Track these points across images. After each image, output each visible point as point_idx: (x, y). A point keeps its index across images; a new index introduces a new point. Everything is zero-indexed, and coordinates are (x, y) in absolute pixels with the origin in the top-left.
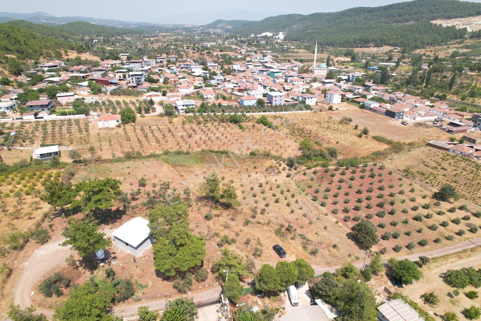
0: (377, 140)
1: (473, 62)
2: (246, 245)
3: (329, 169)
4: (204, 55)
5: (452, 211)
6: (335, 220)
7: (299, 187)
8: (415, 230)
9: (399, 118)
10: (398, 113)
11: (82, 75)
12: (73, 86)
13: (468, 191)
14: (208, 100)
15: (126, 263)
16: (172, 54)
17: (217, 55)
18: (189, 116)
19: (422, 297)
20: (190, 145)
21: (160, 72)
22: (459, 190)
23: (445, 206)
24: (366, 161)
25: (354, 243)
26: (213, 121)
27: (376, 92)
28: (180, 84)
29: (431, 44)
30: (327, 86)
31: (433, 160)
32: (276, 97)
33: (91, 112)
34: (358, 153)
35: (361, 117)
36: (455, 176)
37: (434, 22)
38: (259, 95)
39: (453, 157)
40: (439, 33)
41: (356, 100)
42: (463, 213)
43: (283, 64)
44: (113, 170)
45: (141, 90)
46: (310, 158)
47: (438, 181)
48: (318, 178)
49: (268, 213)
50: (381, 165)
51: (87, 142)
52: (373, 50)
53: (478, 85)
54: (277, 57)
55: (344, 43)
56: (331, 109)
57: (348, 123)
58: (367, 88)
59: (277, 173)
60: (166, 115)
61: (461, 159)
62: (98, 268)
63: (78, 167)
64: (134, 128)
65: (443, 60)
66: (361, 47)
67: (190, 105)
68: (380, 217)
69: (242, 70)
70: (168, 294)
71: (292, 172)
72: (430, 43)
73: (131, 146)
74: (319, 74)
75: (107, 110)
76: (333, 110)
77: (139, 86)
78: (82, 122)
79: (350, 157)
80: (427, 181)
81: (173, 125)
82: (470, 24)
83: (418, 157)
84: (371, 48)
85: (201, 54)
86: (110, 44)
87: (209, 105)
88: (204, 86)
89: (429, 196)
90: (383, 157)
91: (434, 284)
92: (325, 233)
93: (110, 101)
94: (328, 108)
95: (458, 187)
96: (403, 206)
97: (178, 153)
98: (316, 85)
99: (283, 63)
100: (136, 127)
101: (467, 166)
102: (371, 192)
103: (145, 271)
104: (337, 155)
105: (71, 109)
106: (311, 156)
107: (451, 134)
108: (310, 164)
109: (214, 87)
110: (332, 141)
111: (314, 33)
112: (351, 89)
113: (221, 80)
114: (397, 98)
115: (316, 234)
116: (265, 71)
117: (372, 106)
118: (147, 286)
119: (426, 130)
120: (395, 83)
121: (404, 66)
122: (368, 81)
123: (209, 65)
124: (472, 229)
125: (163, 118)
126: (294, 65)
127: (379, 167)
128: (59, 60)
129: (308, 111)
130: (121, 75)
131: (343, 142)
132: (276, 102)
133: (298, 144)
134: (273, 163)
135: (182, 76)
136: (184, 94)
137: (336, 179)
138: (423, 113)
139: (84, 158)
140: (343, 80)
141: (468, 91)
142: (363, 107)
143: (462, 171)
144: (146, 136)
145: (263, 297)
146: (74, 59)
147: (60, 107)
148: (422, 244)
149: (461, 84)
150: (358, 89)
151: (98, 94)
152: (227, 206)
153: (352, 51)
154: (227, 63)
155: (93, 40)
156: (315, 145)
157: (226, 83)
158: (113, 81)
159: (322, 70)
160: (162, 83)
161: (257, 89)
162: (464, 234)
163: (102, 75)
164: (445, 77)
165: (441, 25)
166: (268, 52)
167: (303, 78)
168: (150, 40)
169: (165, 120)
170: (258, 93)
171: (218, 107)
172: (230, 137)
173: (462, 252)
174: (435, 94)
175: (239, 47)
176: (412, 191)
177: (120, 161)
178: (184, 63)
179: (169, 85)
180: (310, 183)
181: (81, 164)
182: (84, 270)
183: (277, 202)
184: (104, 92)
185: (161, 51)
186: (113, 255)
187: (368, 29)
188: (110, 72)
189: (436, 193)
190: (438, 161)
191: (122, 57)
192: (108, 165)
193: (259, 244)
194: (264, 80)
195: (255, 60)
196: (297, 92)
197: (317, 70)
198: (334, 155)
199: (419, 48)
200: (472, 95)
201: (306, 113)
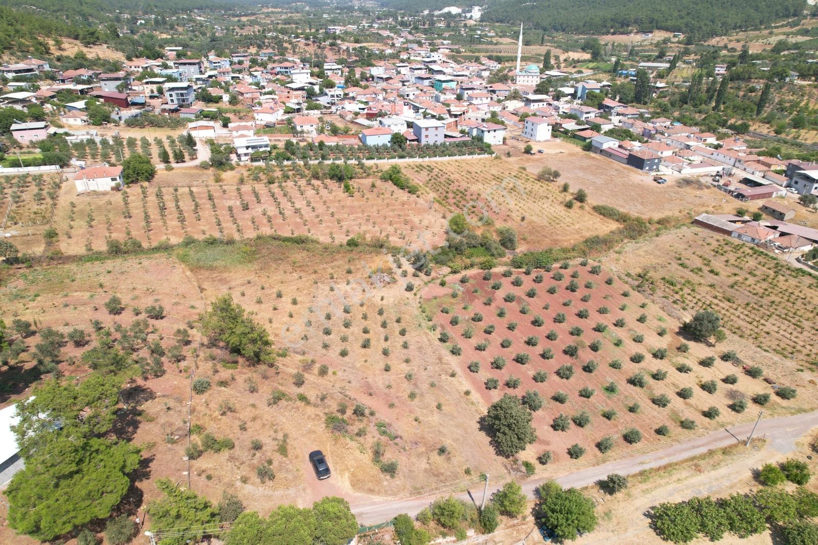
0: (601, 214)
1: (810, 61)
2: (252, 451)
3: (490, 275)
4: (324, 48)
5: (706, 363)
6: (466, 388)
7: (423, 312)
8: (626, 406)
9: (651, 169)
10: (649, 160)
11: (80, 87)
12: (58, 109)
13: (748, 320)
14: (305, 135)
16: (267, 47)
17: (348, 48)
18: (256, 168)
21: (231, 82)
22: (732, 317)
23: (698, 350)
24: (568, 255)
26: (298, 177)
27: (620, 118)
28: (260, 104)
29: (740, 27)
30: (534, 107)
31: (697, 253)
32: (427, 129)
33: (74, 162)
34: (557, 240)
35: (582, 168)
36: (732, 287)
38: (399, 126)
39: (737, 248)
40: (757, 6)
41: (578, 133)
42: (728, 369)
43: (467, 64)
44: (78, 276)
45: (186, 116)
46: (461, 250)
47: (698, 297)
48: (467, 292)
49: (334, 373)
50: (596, 264)
51: (45, 221)
52: (635, 38)
53: (811, 106)
54: (458, 52)
55: (584, 26)
56: (528, 151)
57: (552, 178)
58: (606, 111)
60: (212, 166)
61: (750, 252)
63: (11, 272)
64: (145, 192)
65: (757, 57)
66: (614, 34)
67: (261, 146)
68: (562, 378)
69: (385, 76)
71: (420, 280)
72: (738, 25)
73: (128, 228)
74: (525, 83)
75: (105, 157)
76: (531, 154)
77: (183, 109)
79: (539, 248)
80: (677, 297)
81: (221, 186)
83: (672, 248)
84: (632, 35)
85: (319, 47)
86: (167, 29)
87: (302, 144)
88: (304, 108)
89: (671, 330)
90: (604, 247)
91: (630, 533)
92: (435, 418)
93: (117, 139)
94: (523, 150)
95: (732, 311)
96: (616, 354)
97: (212, 242)
98: (513, 105)
100: (149, 190)
101: (759, 266)
102: (560, 322)
104: (517, 244)
105: (38, 153)
106: (463, 248)
107: (742, 200)
108: (458, 262)
109: (324, 110)
110: (514, 215)
111: (533, 7)
112: (575, 112)
113: (337, 96)
114: (657, 131)
115: (416, 420)
116: (428, 79)
117: (605, 147)
119: (698, 193)
120: (660, 100)
121: (684, 69)
122: (610, 98)
123: (325, 67)
124: (736, 403)
125: (205, 171)
126: (484, 67)
127: (590, 270)
128: (42, 59)
129: (483, 156)
131: (534, 218)
132: (429, 138)
133: (446, 223)
134: (386, 262)
135: (270, 89)
136: (264, 123)
137: (500, 294)
138: (697, 159)
139: (24, 255)
140: (565, 96)
141: (791, 117)
142: (589, 147)
143: (748, 276)
144: (163, 208)
146: (72, 56)
147: (17, 151)
148: (630, 438)
149: (780, 103)
150: (587, 113)
151: (102, 124)
152: (256, 359)
153: (595, 40)
154: (363, 64)
155: (137, 20)
157: (346, 102)
158: (138, 100)
159: (530, 77)
160: (228, 103)
161: (402, 113)
162: (719, 414)
163: (117, 87)
164: (752, 90)
166: (445, 42)
167: (494, 92)
168: (239, 21)
169: (208, 176)
170: (400, 120)
171: (317, 149)
172: (321, 209)
173: (702, 457)
174: (729, 123)
175: (395, 33)
176: (641, 320)
177: (97, 259)
178: (282, 65)
179: (239, 107)
180: (449, 302)
181: (19, 266)
183: (366, 345)
184: (115, 121)
185: (248, 42)
188: (136, 82)
189: (685, 325)
190: (706, 256)
191: (168, 53)
192: (73, 267)
194: (417, 97)
195: (416, 58)
196: (473, 119)
197: (522, 77)
198: (509, 245)
199: (717, 36)
200: (797, 124)
201: (480, 160)
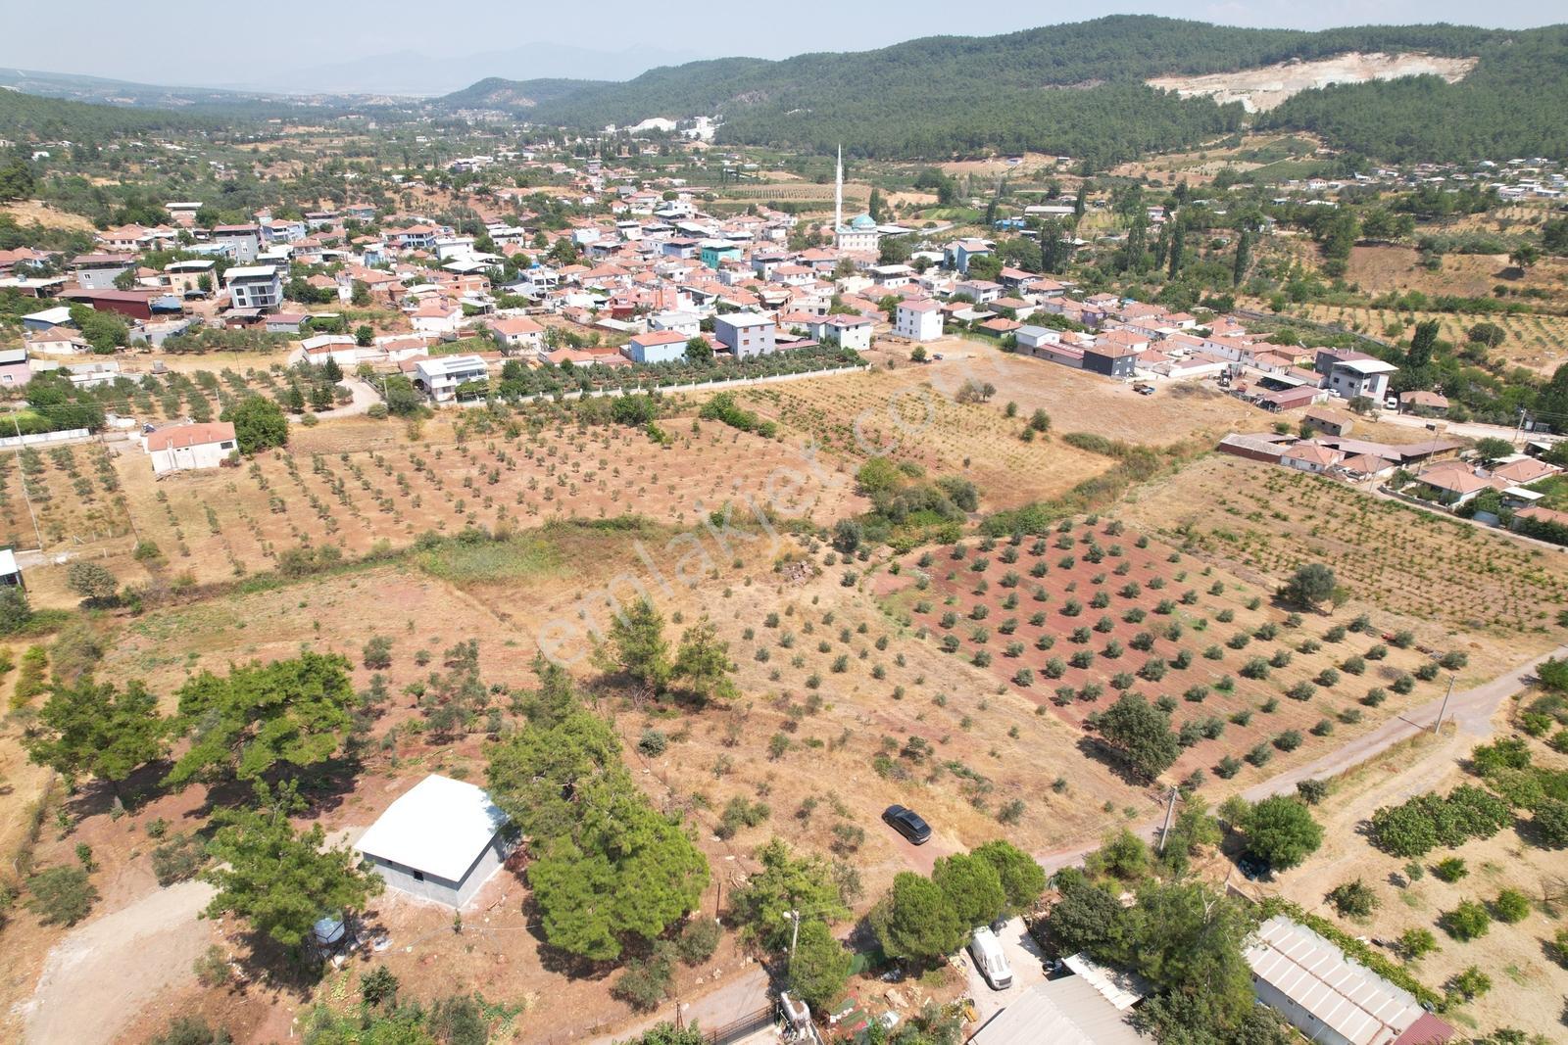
0: (1079, 446)
1: (1277, 200)
2: (799, 821)
3: (964, 549)
4: (466, 198)
5: (1333, 637)
6: (1034, 707)
7: (889, 614)
8: (1256, 705)
9: (1123, 374)
10: (1119, 359)
11: (36, 283)
13: (1356, 576)
14: (522, 352)
15: (428, 942)
16: (353, 199)
17: (514, 198)
18: (473, 411)
19: (1328, 898)
20: (502, 509)
21: (327, 264)
23: (1313, 625)
24: (1062, 511)
25: (1107, 767)
26: (557, 422)
27: (1037, 296)
28: (414, 301)
29: (1155, 147)
30: (892, 286)
31: (1244, 492)
32: (746, 329)
34: (1032, 491)
35: (1015, 379)
37: (1156, 83)
38: (688, 327)
39: (1296, 480)
40: (1173, 115)
41: (984, 324)
42: (1363, 642)
44: (247, 618)
45: (279, 328)
46: (900, 517)
47: (1276, 553)
48: (938, 579)
49: (828, 708)
50: (1109, 520)
51: (120, 530)
52: (997, 167)
54: (709, 198)
55: (906, 147)
56: (918, 357)
57: (982, 398)
58: (1009, 286)
59: (812, 577)
60: (391, 411)
61: (1318, 484)
62: (326, 977)
63: (111, 622)
64: (290, 465)
65: (1200, 194)
66: (959, 159)
67: (473, 374)
68: (1149, 680)
69: (609, 245)
70: (600, 1023)
71: (858, 567)
72: (1152, 144)
73: (294, 529)
74: (854, 248)
75: (172, 409)
76: (925, 362)
77: (268, 317)
78: (81, 455)
79: (1015, 503)
80: (1246, 556)
81: (427, 446)
82: (1249, 91)
83: (1205, 489)
84: (990, 161)
85: (456, 197)
86: (105, 168)
87: (531, 367)
88: (494, 306)
89: (1264, 602)
90: (1107, 495)
91: (1350, 856)
92: (1017, 750)
93: (171, 376)
94: (909, 356)
96: (1205, 640)
97: (471, 540)
98: (855, 284)
99: (734, 219)
100: (296, 461)
101: (1336, 503)
102: (1102, 606)
103: (502, 958)
104: (977, 501)
105: (24, 410)
106: (902, 513)
107: (1273, 411)
108: (901, 536)
109: (531, 308)
110: (949, 457)
111: (807, 117)
112: (964, 292)
113: (548, 282)
114: (1104, 313)
115: (993, 754)
116: (685, 246)
117: (1040, 343)
118: (520, 1009)
119: (1206, 404)
120: (1081, 266)
121: (1097, 214)
122: (1008, 265)
123: (492, 232)
124: (1398, 683)
125: (381, 423)
126: (771, 223)
127: (1106, 529)
129: (850, 370)
130: (194, 279)
131: (981, 461)
132: (749, 346)
133: (849, 479)
134: (790, 545)
135: (411, 275)
136: (437, 335)
137: (993, 574)
138: (1184, 354)
139: (128, 589)
140: (931, 265)
141: (1282, 285)
142: (1011, 346)
143: (1328, 517)
144: (339, 491)
145: (900, 979)
148: (1285, 744)
149: (1262, 263)
150: (985, 291)
151: (113, 352)
152: (695, 702)
153: (938, 171)
154: (551, 224)
155: (32, 151)
156: (902, 474)
157: (570, 291)
158: (165, 302)
159: (862, 237)
160: (349, 302)
161: (675, 306)
162: (1383, 699)
163: (117, 281)
164: (1217, 245)
165: (1174, 92)
166: (677, 182)
167: (809, 264)
168: (255, 151)
169: (391, 430)
170: (684, 319)
171: (563, 374)
172: (628, 473)
173: (1388, 754)
174: (1202, 297)
175: (577, 168)
176: (1216, 590)
177: (266, 586)
178: (408, 231)
179: (375, 308)
180: (918, 596)
181: (119, 611)
182: (271, 993)
183: (839, 668)
184: (140, 344)
185: (311, 190)
186: (369, 923)
187: (974, 104)
188: (142, 270)
189: (1281, 592)
190: (1259, 496)
191: (174, 214)
192: (224, 603)
193: (840, 811)
194: (689, 277)
195: (641, 212)
196: (804, 311)
197: (848, 238)
198: (968, 503)
199: (1126, 161)
200: (1297, 295)
201: (849, 376)
